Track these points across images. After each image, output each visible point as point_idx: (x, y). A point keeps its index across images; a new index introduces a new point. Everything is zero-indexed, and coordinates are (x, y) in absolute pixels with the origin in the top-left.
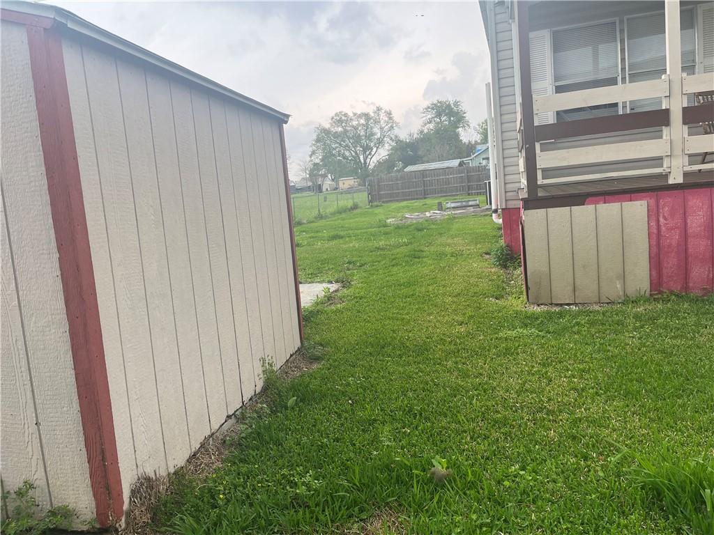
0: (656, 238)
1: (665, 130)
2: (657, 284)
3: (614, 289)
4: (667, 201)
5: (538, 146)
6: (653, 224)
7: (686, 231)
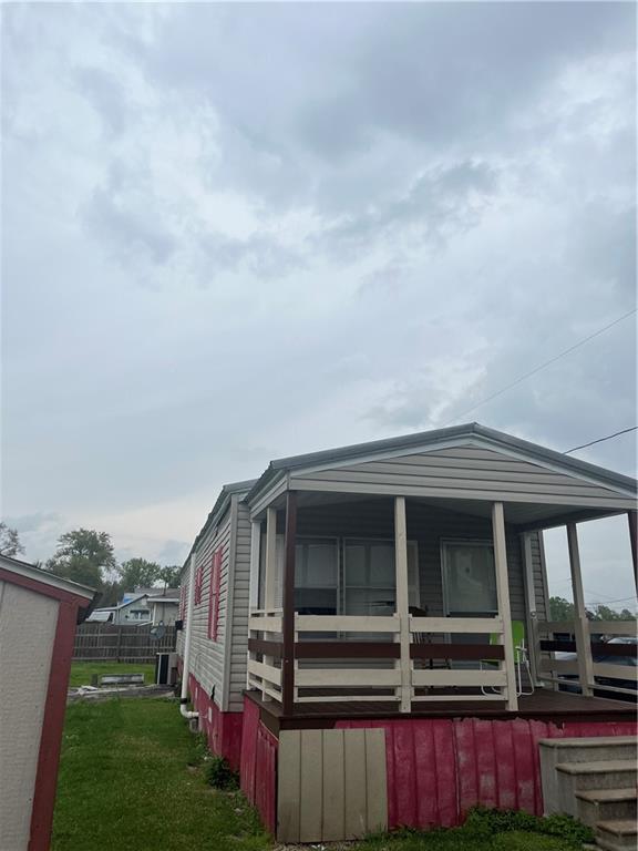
0: (392, 766)
1: (398, 662)
2: (393, 818)
3: (358, 826)
4: (401, 729)
5: (296, 662)
6: (390, 753)
7: (415, 762)
